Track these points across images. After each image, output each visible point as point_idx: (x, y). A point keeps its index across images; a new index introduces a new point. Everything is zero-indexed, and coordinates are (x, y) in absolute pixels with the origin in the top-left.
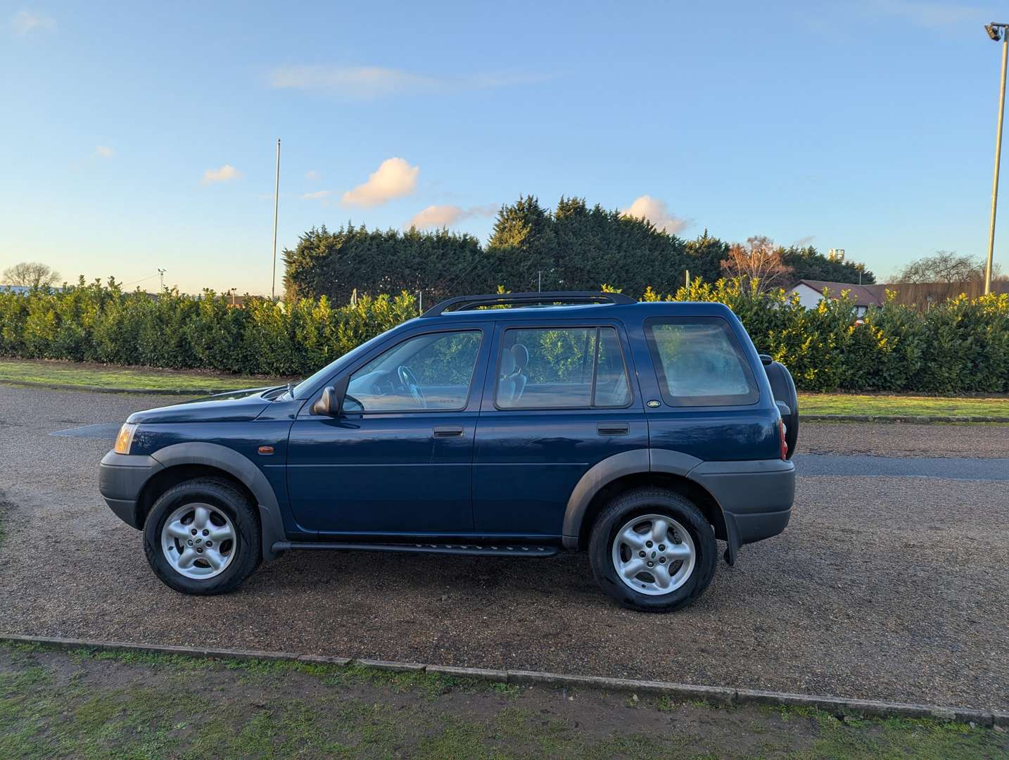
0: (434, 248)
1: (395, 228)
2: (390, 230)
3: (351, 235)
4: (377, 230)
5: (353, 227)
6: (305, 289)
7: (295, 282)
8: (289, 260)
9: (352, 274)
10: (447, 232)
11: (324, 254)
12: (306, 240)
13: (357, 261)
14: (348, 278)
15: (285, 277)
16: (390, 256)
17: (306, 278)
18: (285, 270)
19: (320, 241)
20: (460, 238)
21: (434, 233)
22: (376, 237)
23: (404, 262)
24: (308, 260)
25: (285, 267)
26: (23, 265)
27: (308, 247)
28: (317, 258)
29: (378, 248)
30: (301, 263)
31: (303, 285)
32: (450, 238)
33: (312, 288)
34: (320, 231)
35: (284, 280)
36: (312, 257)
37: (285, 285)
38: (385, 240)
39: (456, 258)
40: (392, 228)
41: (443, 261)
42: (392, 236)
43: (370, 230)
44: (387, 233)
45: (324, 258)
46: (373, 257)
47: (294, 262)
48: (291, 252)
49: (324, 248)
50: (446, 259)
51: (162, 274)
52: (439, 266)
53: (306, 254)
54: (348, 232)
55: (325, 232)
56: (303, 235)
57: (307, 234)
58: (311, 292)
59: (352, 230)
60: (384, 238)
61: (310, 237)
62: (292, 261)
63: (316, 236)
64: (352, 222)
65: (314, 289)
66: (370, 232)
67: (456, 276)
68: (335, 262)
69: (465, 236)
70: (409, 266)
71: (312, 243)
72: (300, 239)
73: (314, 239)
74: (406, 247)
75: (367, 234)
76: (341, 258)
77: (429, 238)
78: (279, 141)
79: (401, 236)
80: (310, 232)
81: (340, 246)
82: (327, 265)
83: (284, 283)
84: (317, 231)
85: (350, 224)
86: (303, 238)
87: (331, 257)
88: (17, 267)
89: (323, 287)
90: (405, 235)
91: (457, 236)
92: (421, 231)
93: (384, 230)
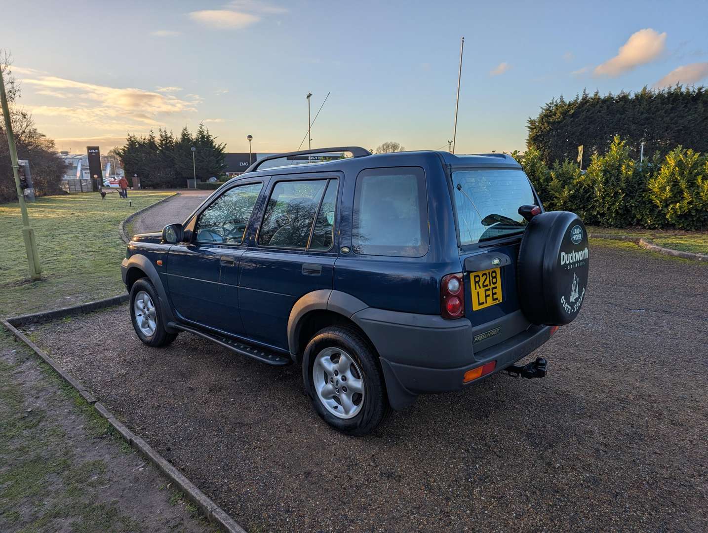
0: (663, 104)
1: (626, 91)
2: (622, 93)
3: (585, 100)
4: (610, 94)
5: (586, 94)
6: (542, 147)
7: (535, 143)
8: (532, 127)
9: (581, 134)
10: (680, 88)
11: (559, 120)
12: (546, 110)
13: (588, 122)
14: (578, 137)
15: (527, 140)
16: (618, 115)
17: (543, 140)
18: (528, 134)
19: (557, 109)
20: (694, 91)
21: (666, 90)
22: (609, 101)
23: (631, 119)
24: (546, 125)
25: (528, 132)
26: (386, 144)
27: (547, 115)
28: (554, 123)
29: (608, 109)
30: (541, 128)
31: (540, 145)
32: (682, 93)
33: (547, 147)
34: (559, 101)
35: (527, 142)
36: (548, 123)
37: (527, 146)
38: (617, 102)
39: (686, 110)
40: (624, 91)
41: (672, 115)
42: (624, 98)
43: (603, 95)
44: (619, 96)
45: (559, 122)
46: (603, 117)
47: (535, 128)
48: (534, 120)
49: (559, 114)
50: (675, 113)
51: (450, 144)
52: (667, 119)
53: (544, 121)
54: (583, 99)
55: (563, 102)
56: (545, 106)
57: (547, 104)
58: (546, 150)
59: (586, 97)
60: (616, 100)
61: (550, 107)
62: (533, 127)
63: (555, 105)
64: (586, 90)
65: (549, 148)
66: (602, 97)
67: (684, 127)
68: (568, 125)
69: (700, 89)
70: (636, 121)
71: (551, 111)
72: (541, 109)
73: (553, 108)
74: (635, 106)
75: (599, 99)
76: (573, 121)
77: (660, 96)
78: (463, 38)
79: (632, 96)
80: (550, 103)
81: (572, 111)
82: (561, 128)
83: (527, 144)
84: (556, 102)
85: (584, 92)
86: (544, 108)
87: (565, 121)
88: (383, 145)
89: (556, 145)
90: (636, 96)
91: (691, 90)
92: (652, 90)
93: (616, 94)
